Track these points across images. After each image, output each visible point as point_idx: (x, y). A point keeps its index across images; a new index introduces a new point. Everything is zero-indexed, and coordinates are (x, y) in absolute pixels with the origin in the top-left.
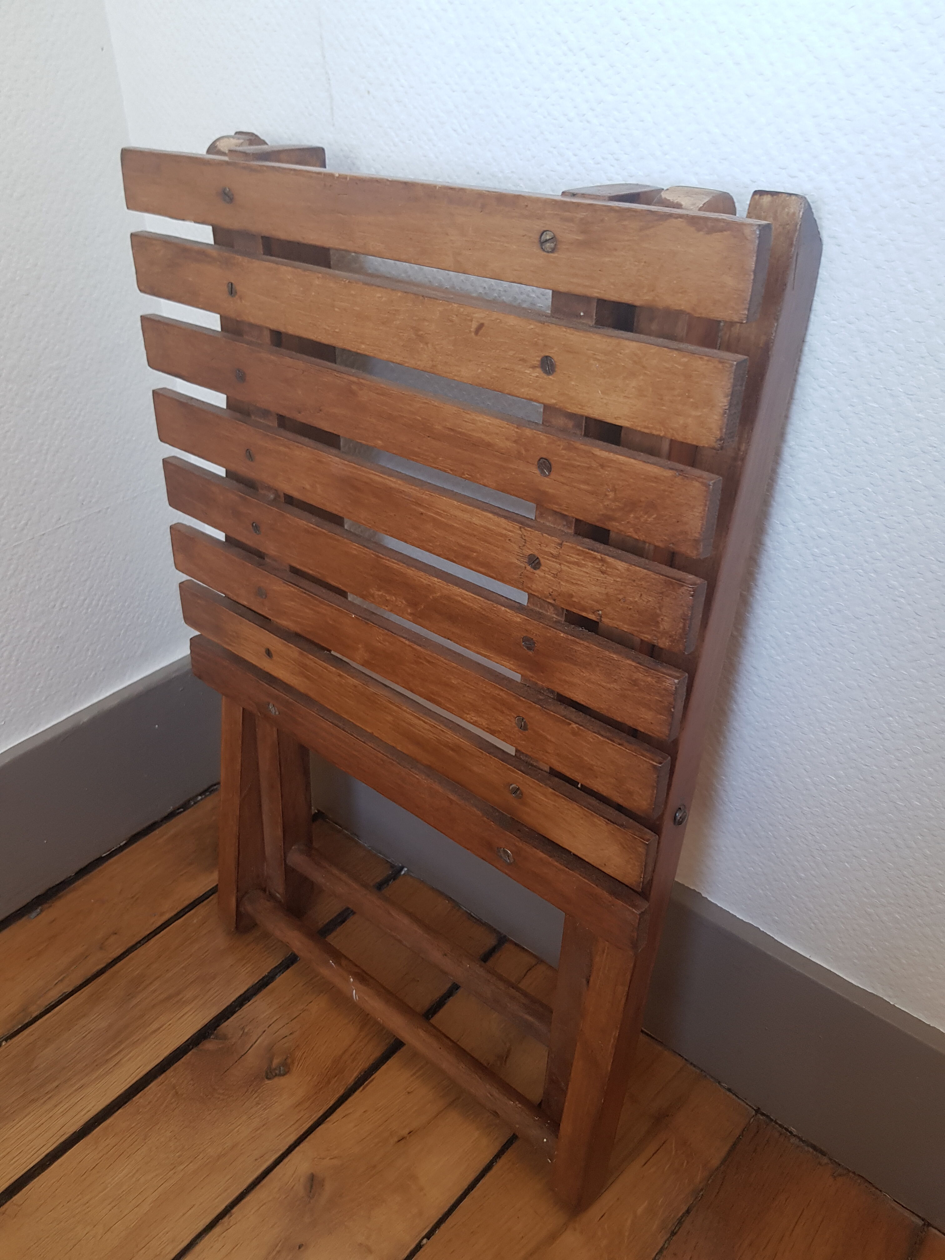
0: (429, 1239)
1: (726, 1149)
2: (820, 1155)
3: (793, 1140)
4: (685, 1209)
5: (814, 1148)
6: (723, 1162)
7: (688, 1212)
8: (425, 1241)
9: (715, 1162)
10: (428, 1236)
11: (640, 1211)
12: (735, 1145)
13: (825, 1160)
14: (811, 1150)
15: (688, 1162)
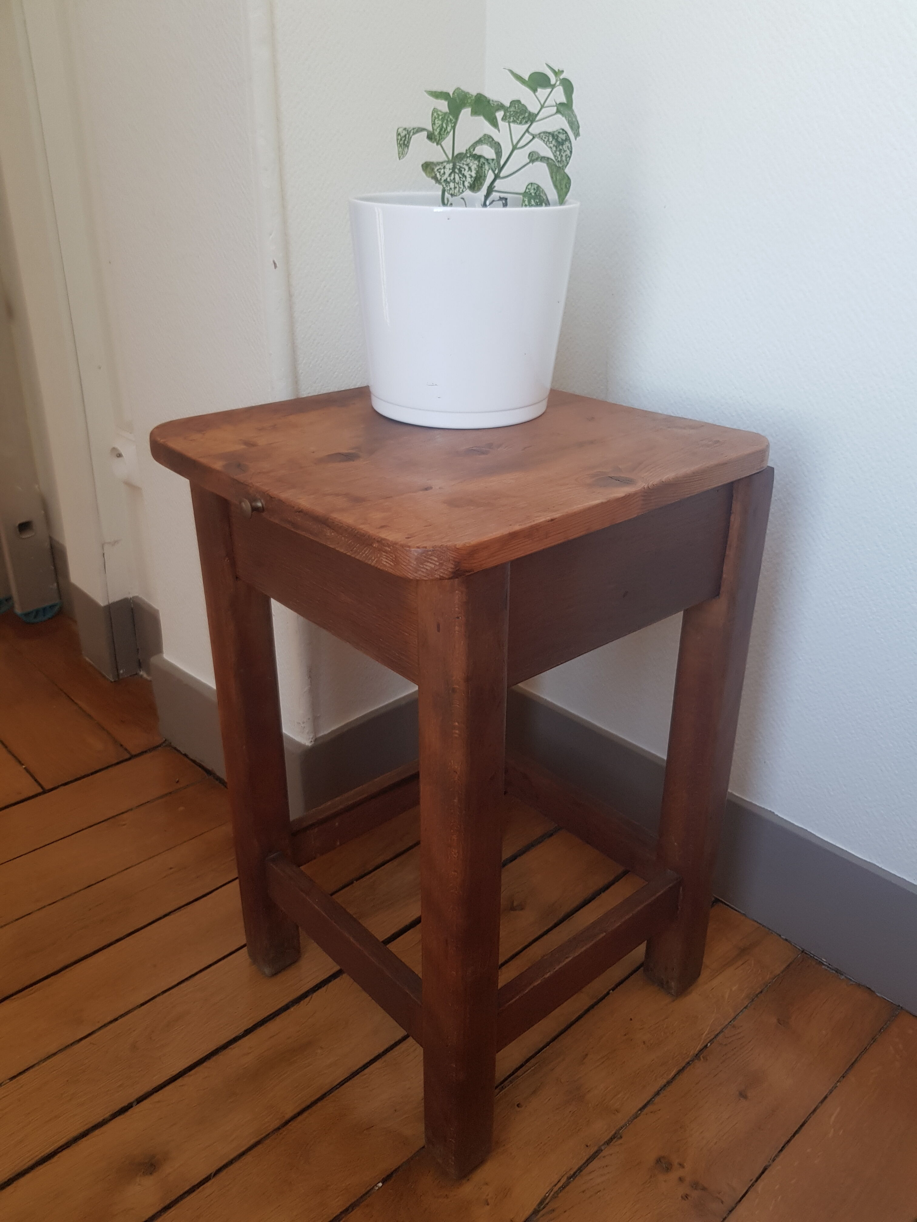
0: (613, 990)
1: (784, 966)
2: (839, 975)
3: (823, 967)
4: (759, 990)
5: (837, 971)
6: (782, 972)
7: (761, 992)
8: (611, 991)
9: (778, 972)
10: (613, 989)
11: (734, 989)
12: (789, 966)
13: (843, 977)
14: (834, 972)
15: (761, 971)
